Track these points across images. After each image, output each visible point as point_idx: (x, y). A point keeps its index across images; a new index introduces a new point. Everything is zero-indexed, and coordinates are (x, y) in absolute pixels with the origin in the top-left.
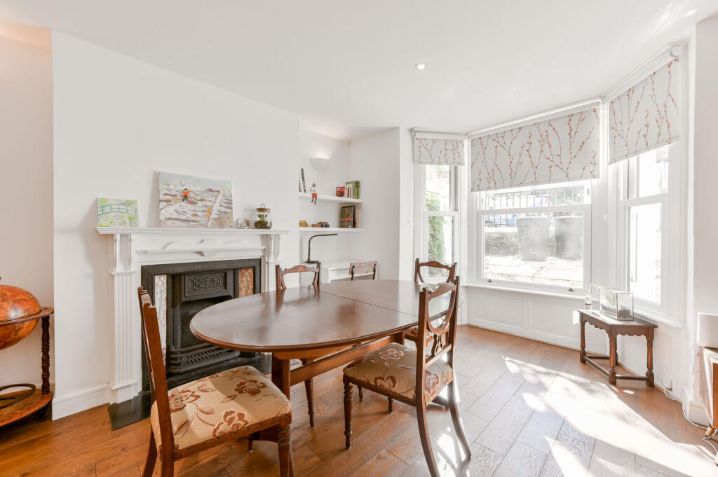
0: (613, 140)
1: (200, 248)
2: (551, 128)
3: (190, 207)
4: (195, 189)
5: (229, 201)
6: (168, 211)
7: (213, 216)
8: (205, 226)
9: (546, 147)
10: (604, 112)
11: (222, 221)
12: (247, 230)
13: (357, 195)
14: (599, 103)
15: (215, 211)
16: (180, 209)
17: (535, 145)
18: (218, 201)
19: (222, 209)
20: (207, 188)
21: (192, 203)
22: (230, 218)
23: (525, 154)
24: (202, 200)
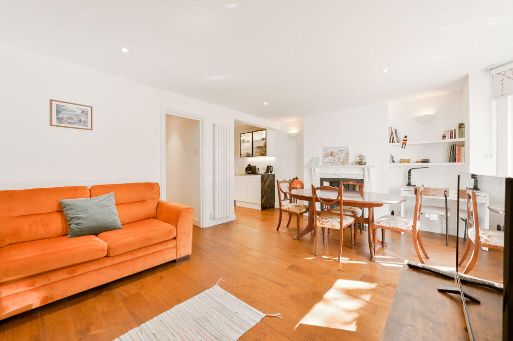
1: (336, 173)
3: (333, 158)
4: (335, 151)
5: (347, 154)
6: (327, 160)
7: (341, 161)
8: (338, 165)
11: (344, 162)
12: (355, 166)
13: (462, 135)
15: (341, 159)
16: (330, 159)
18: (343, 155)
19: (345, 158)
20: (339, 150)
21: (334, 156)
22: (348, 161)
24: (337, 155)
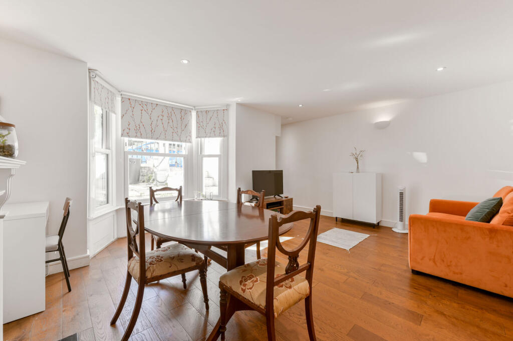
0: (198, 128)
2: (173, 112)
9: (171, 121)
10: (194, 114)
14: (192, 109)
17: (165, 118)
23: (160, 121)
